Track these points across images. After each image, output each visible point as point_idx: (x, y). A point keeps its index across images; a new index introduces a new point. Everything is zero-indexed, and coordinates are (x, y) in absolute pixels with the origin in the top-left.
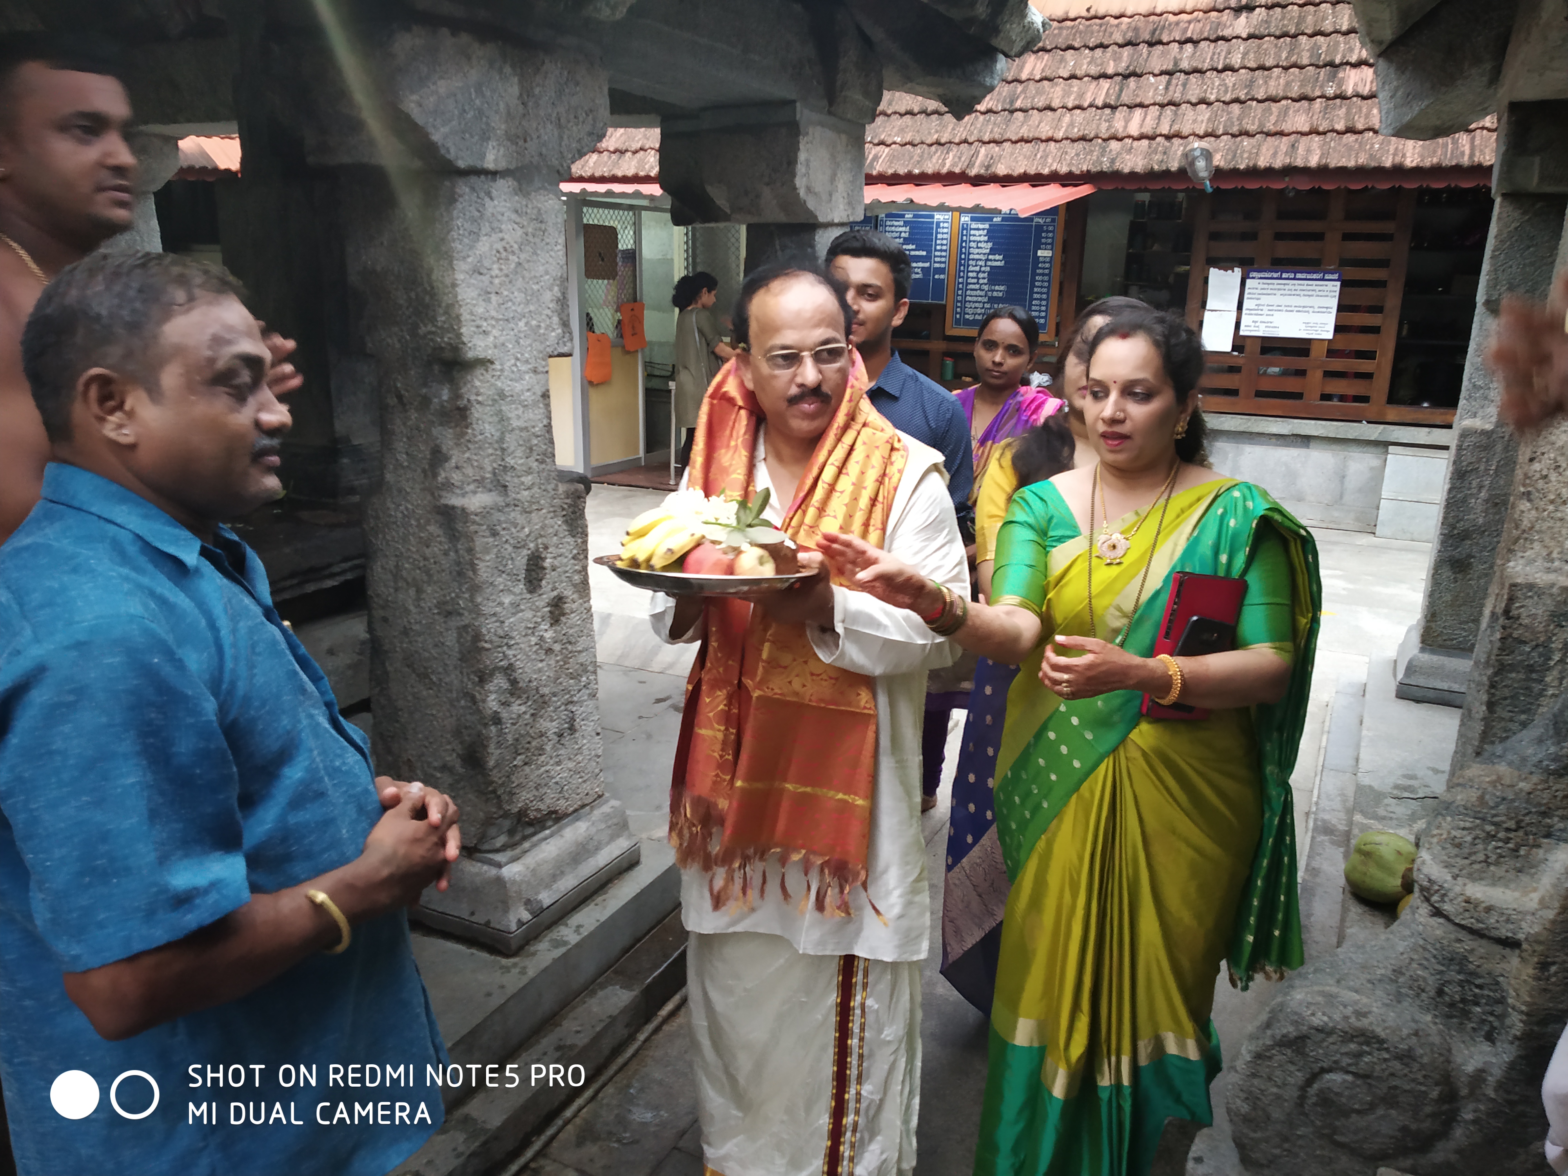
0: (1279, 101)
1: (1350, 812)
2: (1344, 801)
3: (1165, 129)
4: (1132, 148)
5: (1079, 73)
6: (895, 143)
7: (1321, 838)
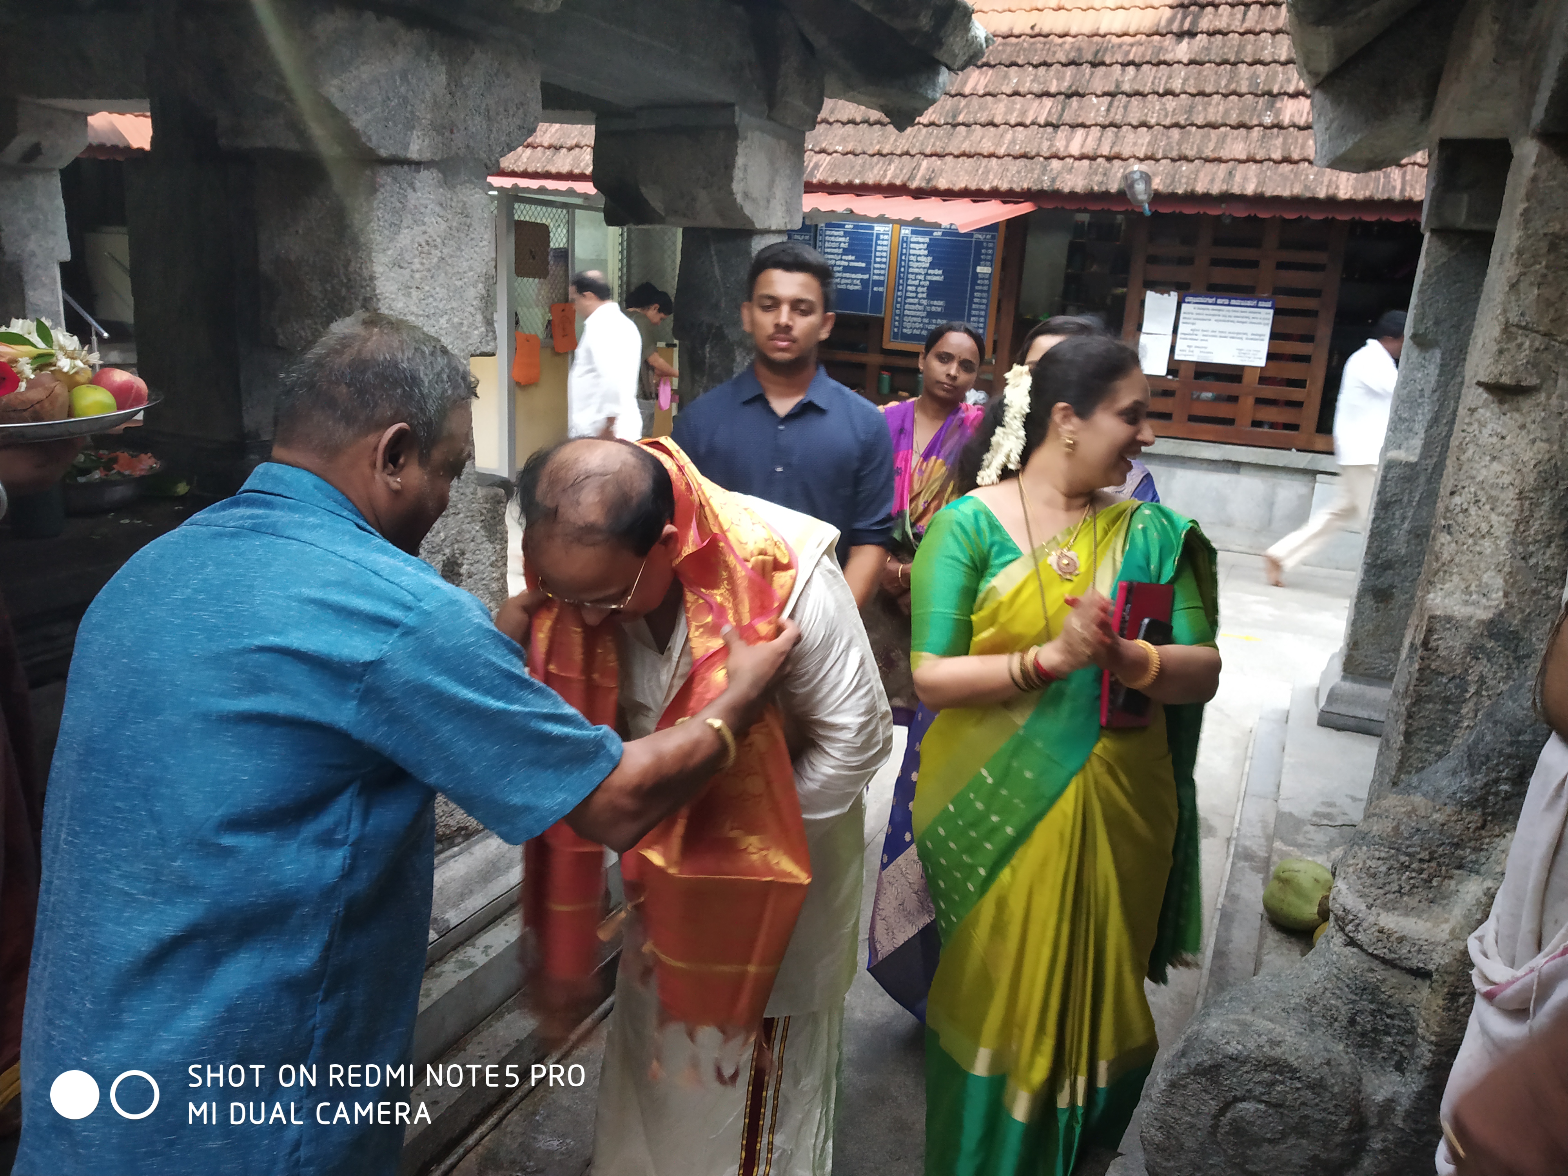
0: (1218, 128)
1: (1270, 839)
2: (1265, 827)
3: (1105, 150)
4: (1072, 167)
5: (1022, 90)
6: (836, 152)
7: (1241, 864)
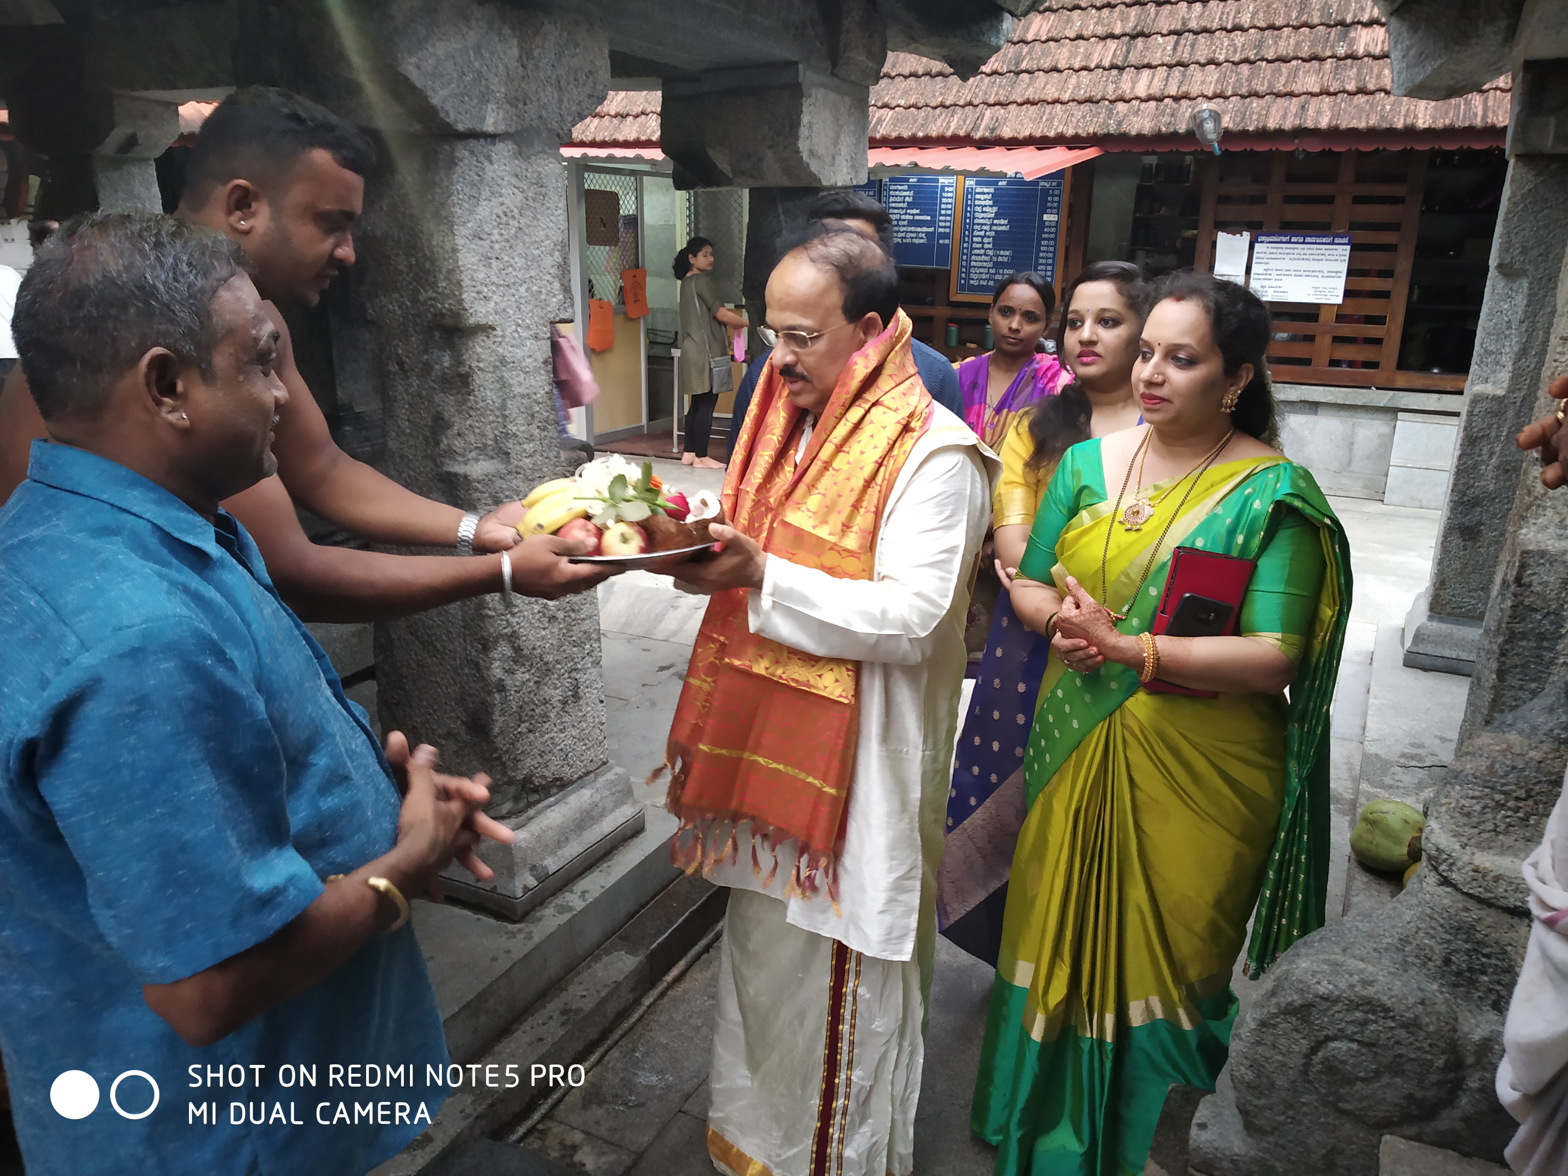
0: (1289, 61)
1: (1356, 781)
2: (1351, 770)
3: (1173, 90)
4: (1139, 110)
5: (1086, 33)
6: (899, 106)
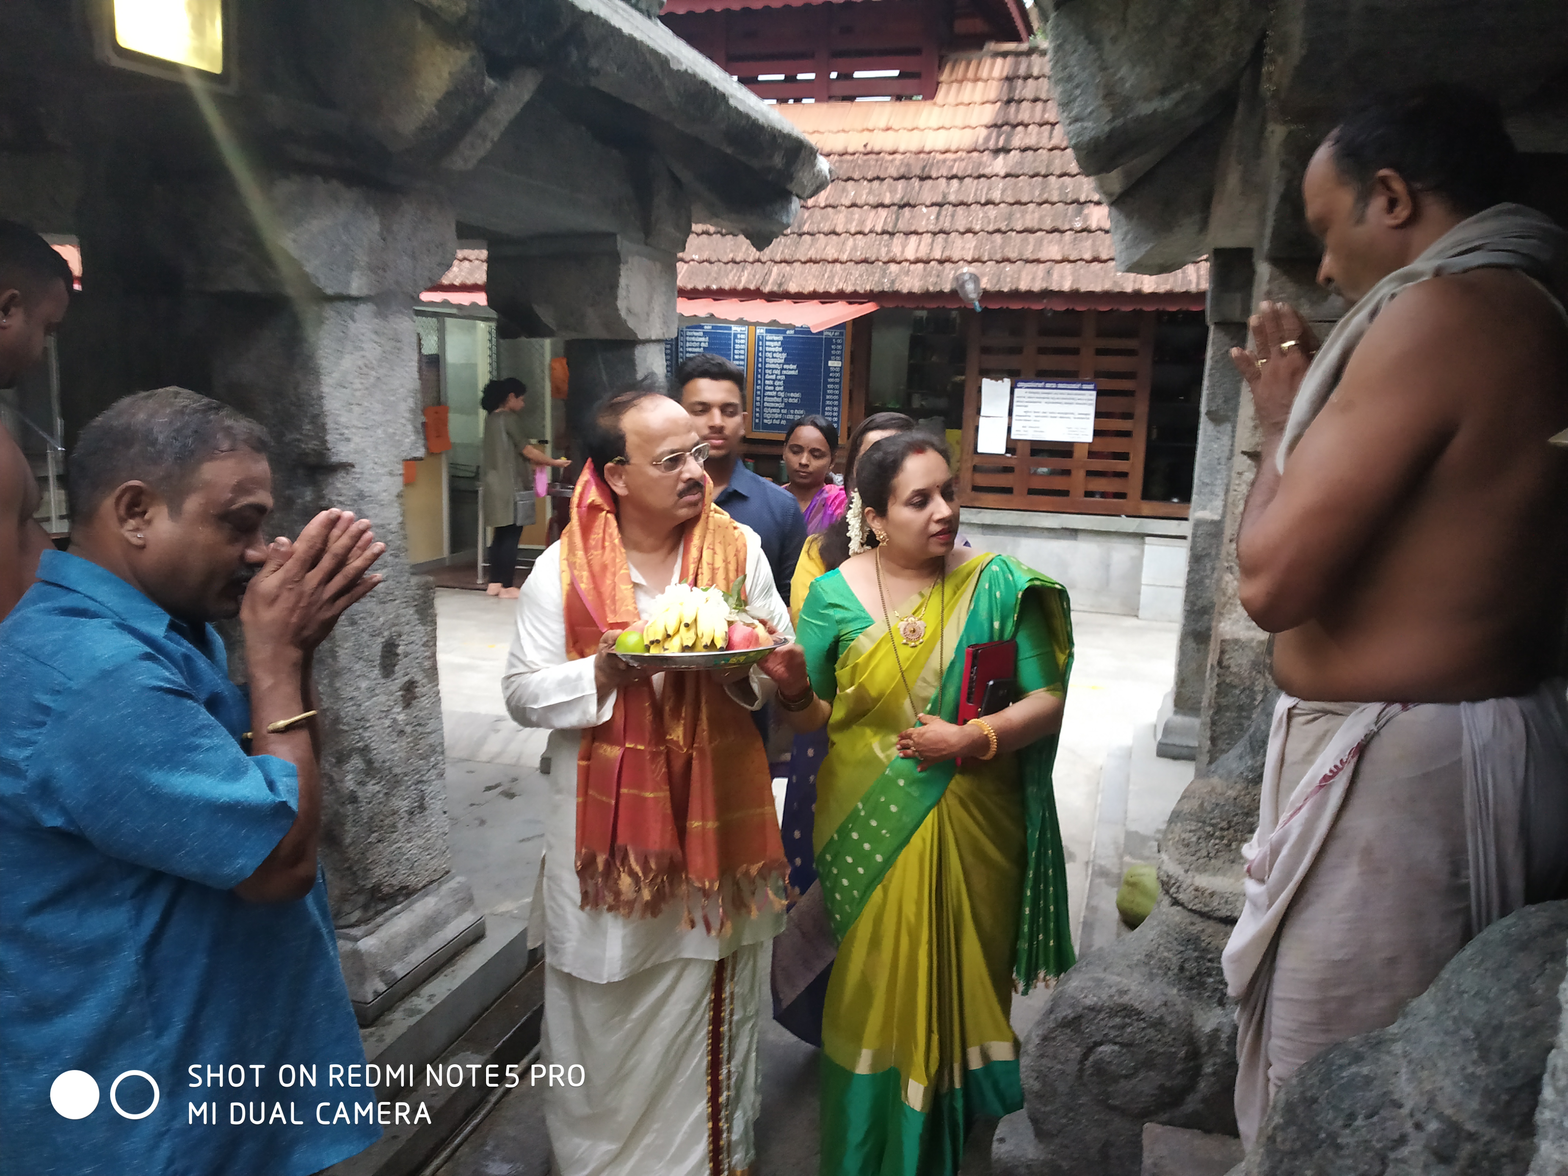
0: (1035, 232)
1: (1121, 857)
2: (1117, 847)
3: (937, 254)
4: (909, 270)
5: (859, 202)
6: (693, 260)
7: (1098, 881)
